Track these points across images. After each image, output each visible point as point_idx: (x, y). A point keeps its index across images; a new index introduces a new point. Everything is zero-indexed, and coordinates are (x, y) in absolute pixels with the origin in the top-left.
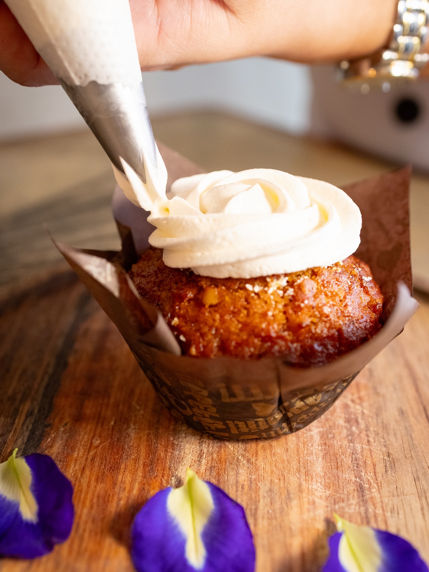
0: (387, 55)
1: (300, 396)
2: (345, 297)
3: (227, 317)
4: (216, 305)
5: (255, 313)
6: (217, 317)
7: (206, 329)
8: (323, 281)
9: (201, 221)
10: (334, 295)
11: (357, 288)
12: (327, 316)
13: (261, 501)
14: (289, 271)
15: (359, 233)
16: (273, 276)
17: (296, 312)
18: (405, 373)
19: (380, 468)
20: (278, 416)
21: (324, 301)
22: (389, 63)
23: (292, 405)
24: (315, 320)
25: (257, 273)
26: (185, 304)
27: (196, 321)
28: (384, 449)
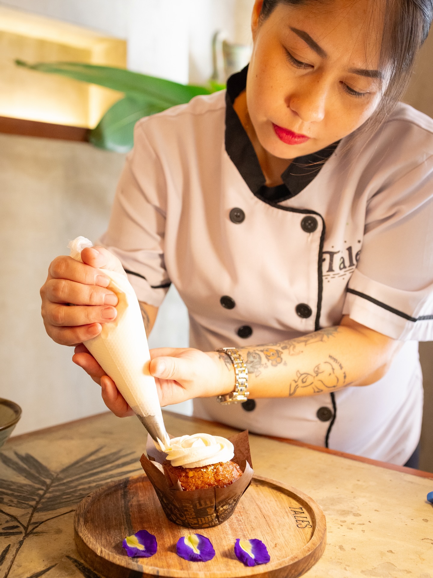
0: (235, 394)
1: (222, 505)
2: (232, 472)
3: (197, 480)
4: (193, 477)
5: (205, 478)
6: (194, 480)
7: (190, 484)
8: (224, 467)
9: (185, 450)
10: (228, 471)
11: (235, 470)
12: (227, 477)
13: (213, 541)
14: (214, 463)
15: (233, 451)
16: (209, 465)
17: (217, 476)
18: (256, 507)
19: (250, 531)
20: (215, 515)
21: (226, 473)
22: (235, 396)
23: (219, 509)
24: (223, 479)
25: (204, 465)
26: (182, 478)
27: (187, 482)
28: (251, 526)
